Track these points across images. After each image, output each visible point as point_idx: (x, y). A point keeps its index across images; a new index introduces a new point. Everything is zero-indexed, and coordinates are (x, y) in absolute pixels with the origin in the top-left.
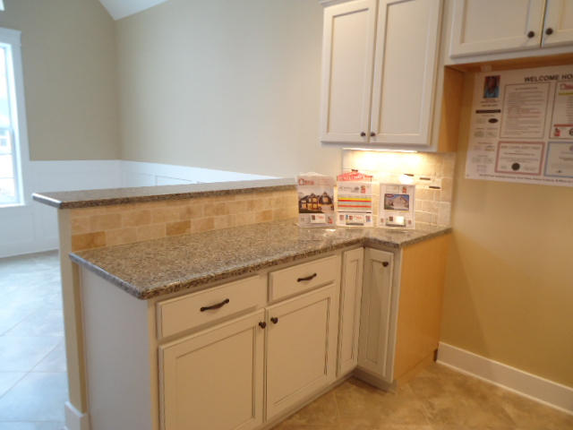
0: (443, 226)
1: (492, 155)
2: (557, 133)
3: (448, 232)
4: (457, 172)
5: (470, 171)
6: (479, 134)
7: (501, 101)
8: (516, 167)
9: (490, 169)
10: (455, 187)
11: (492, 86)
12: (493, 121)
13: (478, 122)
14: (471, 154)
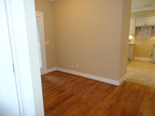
0: (134, 44)
1: (140, 36)
2: (147, 33)
3: (135, 44)
4: (136, 37)
5: (137, 37)
6: (138, 33)
7: (141, 30)
8: (143, 37)
9: (140, 37)
10: (136, 39)
11: (140, 28)
12: (140, 32)
13: (138, 32)
14: (138, 36)
